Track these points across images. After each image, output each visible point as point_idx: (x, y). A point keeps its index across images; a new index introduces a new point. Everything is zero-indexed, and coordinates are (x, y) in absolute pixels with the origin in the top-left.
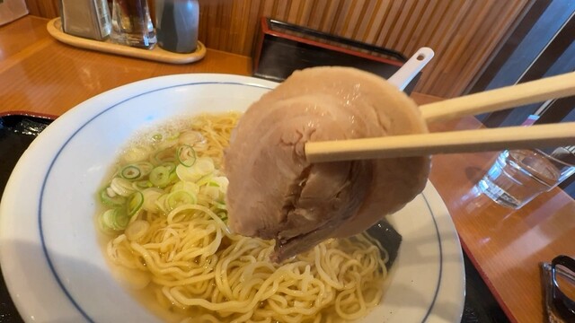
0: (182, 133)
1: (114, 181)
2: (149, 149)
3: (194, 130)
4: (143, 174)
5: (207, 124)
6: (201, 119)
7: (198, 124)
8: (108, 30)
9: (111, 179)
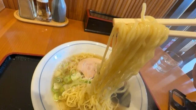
0: (69, 63)
1: (54, 84)
2: (61, 71)
3: (72, 61)
4: (62, 80)
5: (75, 58)
6: (74, 57)
7: (73, 59)
8: (35, 15)
9: (53, 84)
